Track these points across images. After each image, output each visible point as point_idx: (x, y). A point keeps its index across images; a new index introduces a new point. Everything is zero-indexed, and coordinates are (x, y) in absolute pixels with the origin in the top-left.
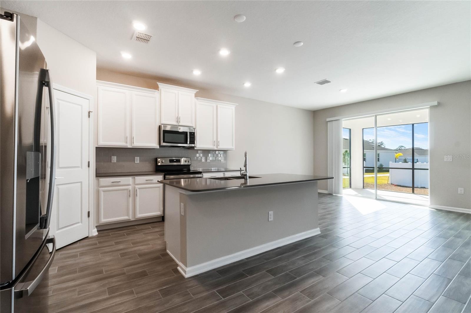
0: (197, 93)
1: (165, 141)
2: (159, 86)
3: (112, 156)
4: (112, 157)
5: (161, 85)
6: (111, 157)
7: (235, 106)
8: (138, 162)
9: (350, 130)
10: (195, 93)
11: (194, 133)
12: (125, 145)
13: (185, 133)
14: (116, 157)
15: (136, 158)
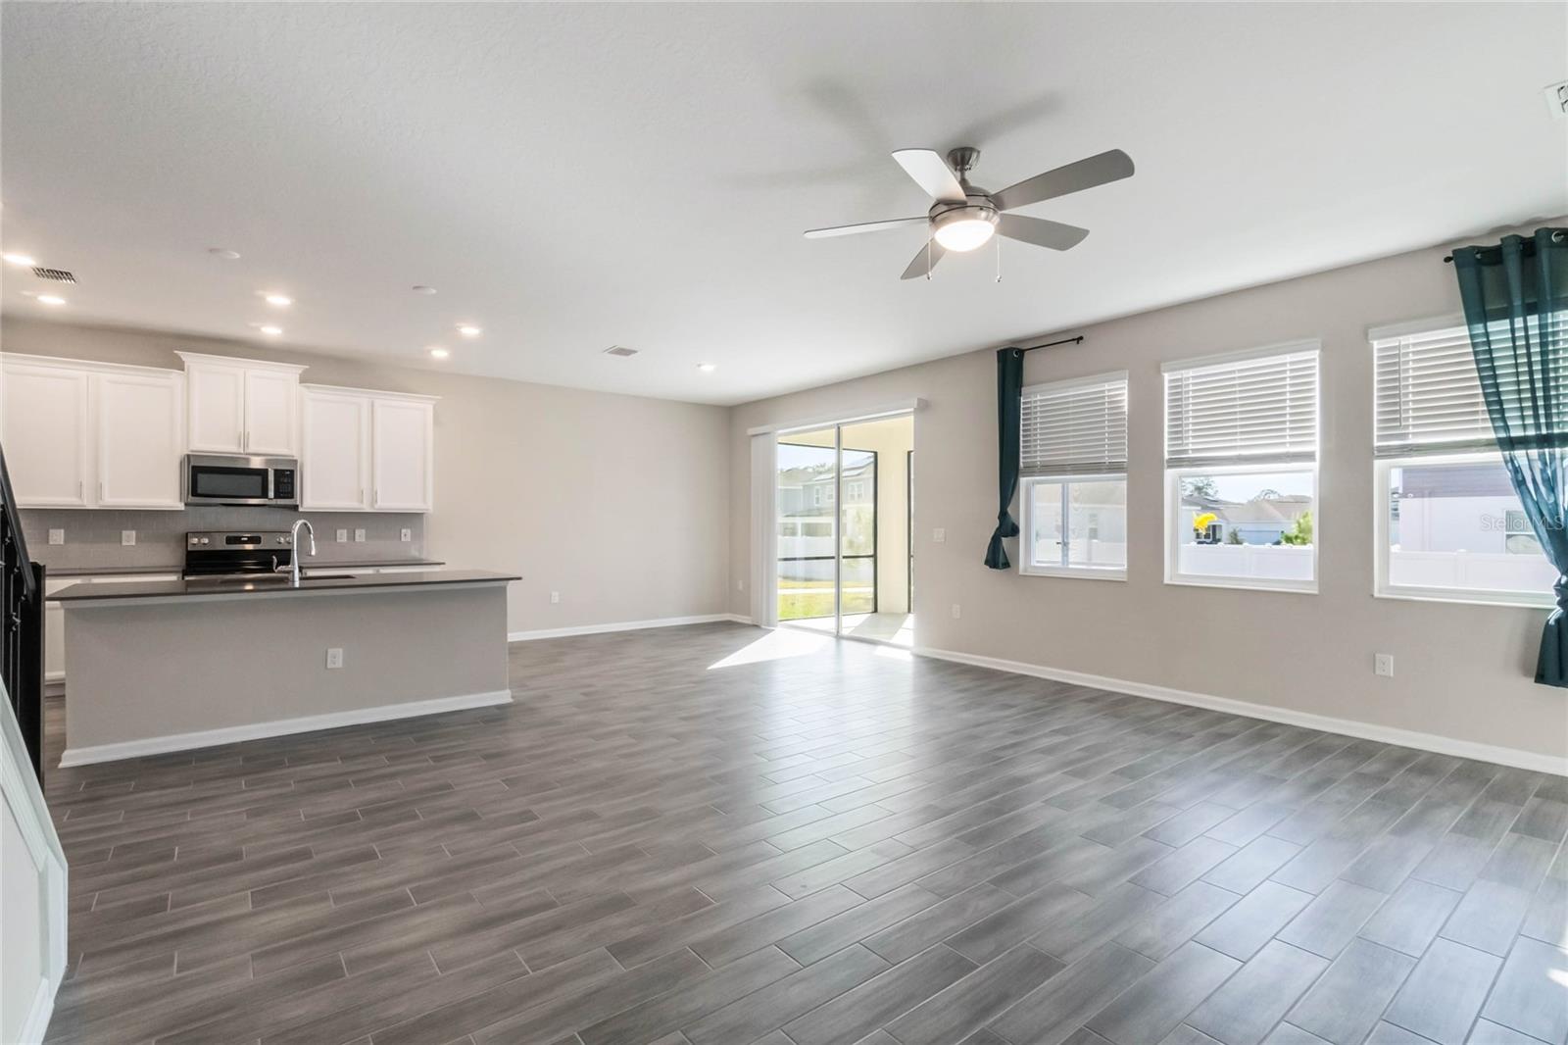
0: (305, 371)
1: (199, 491)
2: (184, 359)
3: (52, 528)
4: (51, 531)
5: (187, 357)
6: (48, 531)
7: (434, 402)
8: (134, 544)
9: (876, 453)
10: (300, 372)
11: (292, 472)
12: (77, 503)
13: (263, 473)
14: (62, 531)
15: (125, 533)
